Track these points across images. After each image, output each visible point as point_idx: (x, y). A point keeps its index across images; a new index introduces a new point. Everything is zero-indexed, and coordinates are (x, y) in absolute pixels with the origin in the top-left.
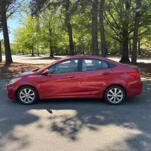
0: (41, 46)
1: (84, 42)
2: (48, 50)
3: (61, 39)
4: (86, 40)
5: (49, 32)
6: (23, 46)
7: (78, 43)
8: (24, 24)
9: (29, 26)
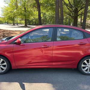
0: (19, 19)
1: (46, 17)
2: (23, 22)
3: (32, 15)
4: (48, 15)
5: (24, 9)
6: (8, 19)
7: (43, 18)
8: (7, 3)
9: (11, 5)
